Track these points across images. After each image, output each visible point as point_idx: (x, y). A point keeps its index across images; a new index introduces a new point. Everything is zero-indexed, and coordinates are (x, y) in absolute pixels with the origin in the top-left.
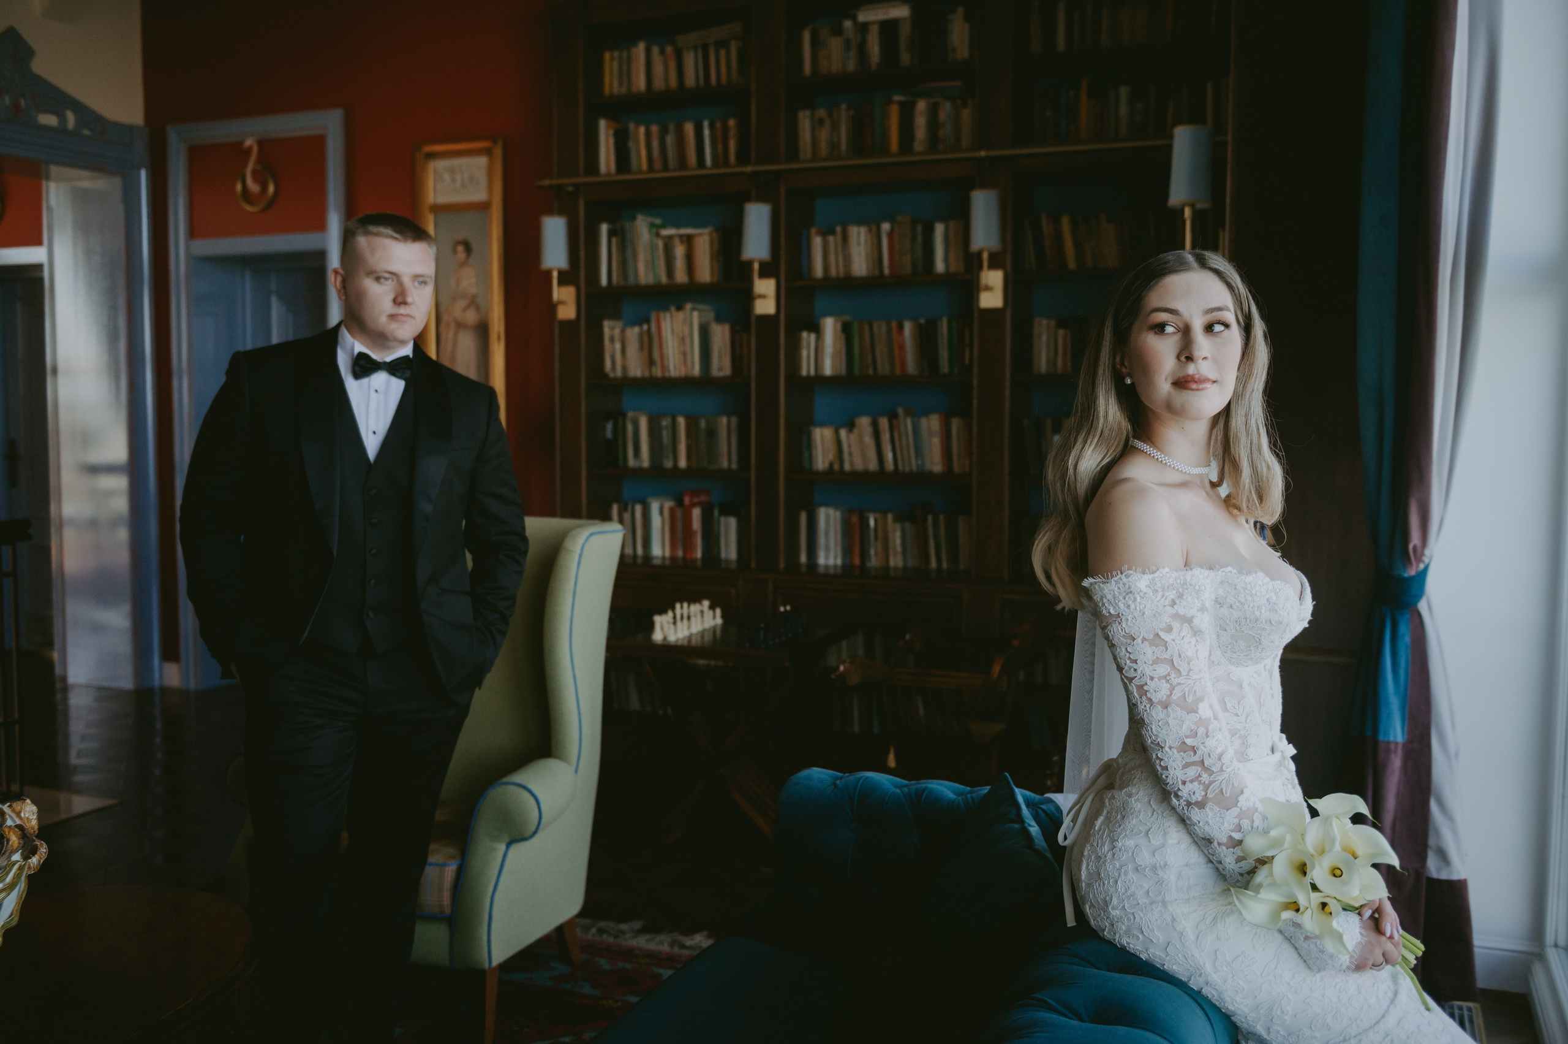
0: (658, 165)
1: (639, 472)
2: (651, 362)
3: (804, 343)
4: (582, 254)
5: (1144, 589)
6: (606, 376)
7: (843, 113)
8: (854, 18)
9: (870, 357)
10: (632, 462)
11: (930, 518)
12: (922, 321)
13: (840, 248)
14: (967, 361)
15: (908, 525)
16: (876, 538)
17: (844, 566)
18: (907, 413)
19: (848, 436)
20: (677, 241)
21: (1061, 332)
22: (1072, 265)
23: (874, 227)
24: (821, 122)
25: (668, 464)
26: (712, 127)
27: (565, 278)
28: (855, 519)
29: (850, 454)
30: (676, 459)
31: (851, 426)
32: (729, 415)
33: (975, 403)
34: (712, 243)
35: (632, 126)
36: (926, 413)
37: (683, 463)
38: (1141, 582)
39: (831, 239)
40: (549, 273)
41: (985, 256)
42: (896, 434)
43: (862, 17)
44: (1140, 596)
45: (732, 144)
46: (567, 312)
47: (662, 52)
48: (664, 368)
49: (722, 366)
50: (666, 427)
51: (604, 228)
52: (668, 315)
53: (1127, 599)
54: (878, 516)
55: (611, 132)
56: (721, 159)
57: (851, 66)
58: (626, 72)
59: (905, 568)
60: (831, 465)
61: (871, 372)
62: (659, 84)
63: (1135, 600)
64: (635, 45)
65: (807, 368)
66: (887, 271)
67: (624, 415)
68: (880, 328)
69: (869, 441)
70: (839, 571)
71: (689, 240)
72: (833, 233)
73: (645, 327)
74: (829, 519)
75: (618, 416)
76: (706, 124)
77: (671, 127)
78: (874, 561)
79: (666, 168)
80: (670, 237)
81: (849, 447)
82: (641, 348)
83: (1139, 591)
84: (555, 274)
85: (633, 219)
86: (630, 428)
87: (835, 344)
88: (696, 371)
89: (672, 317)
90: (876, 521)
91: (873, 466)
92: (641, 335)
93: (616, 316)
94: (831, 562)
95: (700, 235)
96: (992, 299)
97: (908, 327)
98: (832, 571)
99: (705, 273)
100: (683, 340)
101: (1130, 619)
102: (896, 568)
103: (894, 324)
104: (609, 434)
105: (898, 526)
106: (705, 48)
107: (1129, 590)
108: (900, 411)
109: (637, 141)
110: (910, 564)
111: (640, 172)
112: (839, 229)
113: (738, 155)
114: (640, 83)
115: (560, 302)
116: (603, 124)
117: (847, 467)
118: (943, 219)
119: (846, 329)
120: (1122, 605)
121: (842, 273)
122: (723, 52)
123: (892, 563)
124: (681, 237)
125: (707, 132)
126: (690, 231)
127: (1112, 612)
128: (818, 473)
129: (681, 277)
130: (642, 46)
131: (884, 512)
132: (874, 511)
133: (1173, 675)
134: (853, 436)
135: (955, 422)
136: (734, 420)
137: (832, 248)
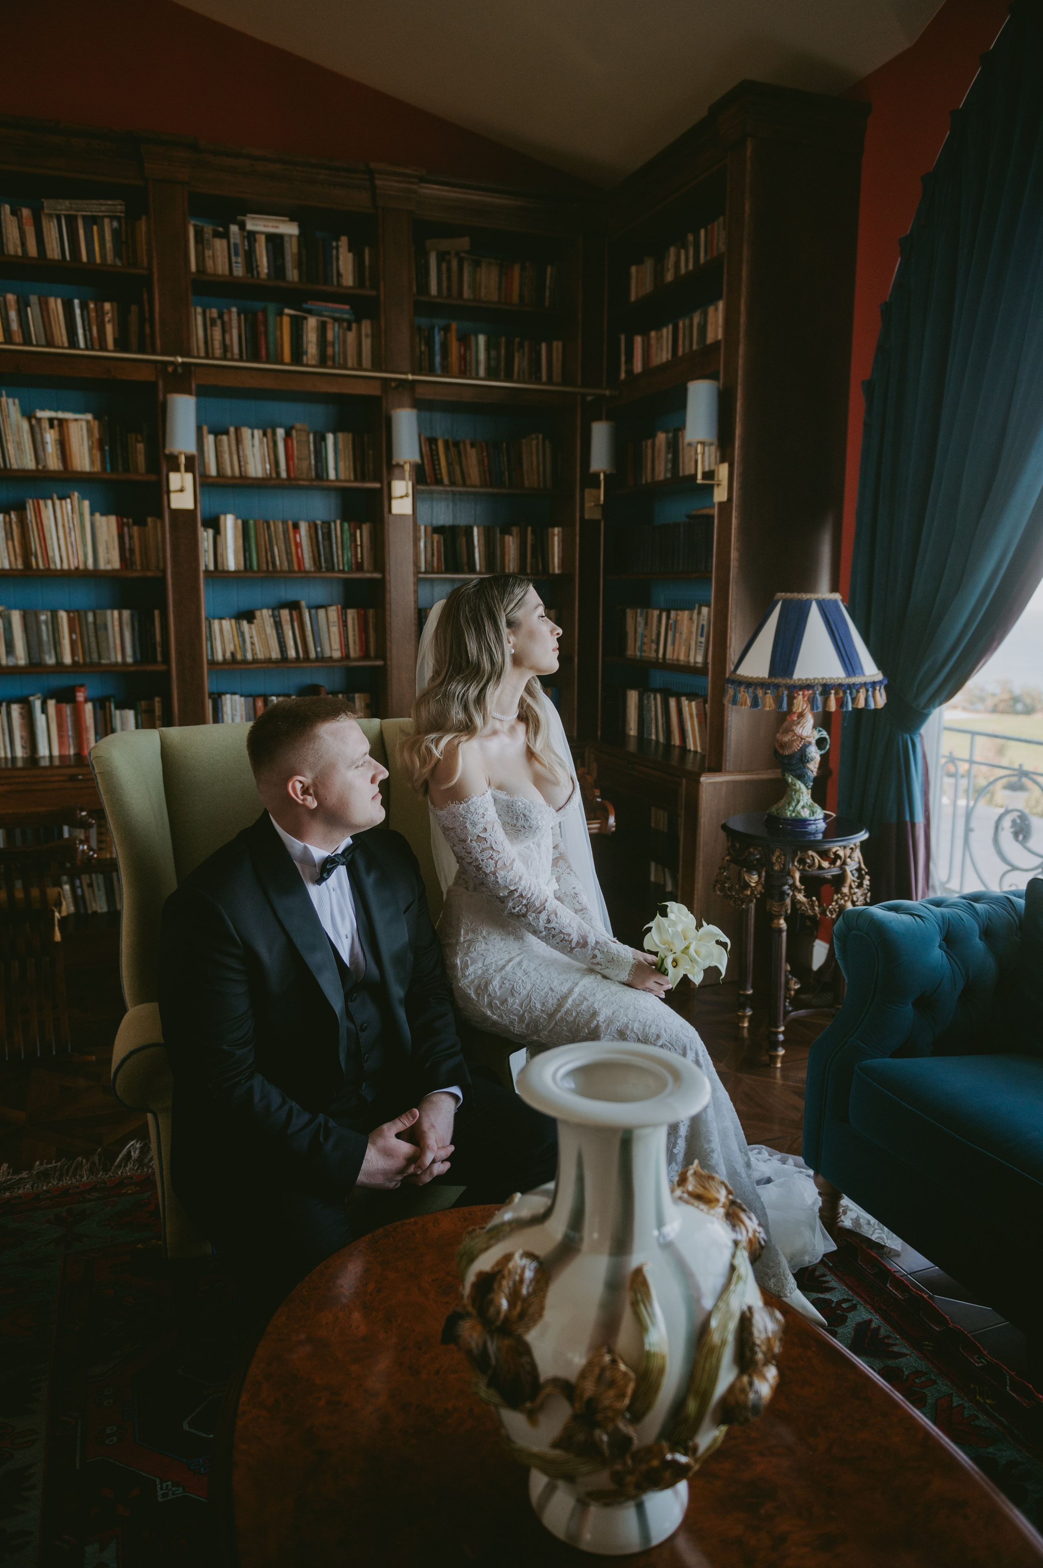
0: (18, 338)
1: (17, 670)
2: (27, 553)
3: (202, 540)
7: (234, 316)
8: (242, 226)
9: (269, 554)
10: (6, 659)
12: (319, 522)
13: (234, 448)
14: (359, 560)
19: (250, 628)
20: (46, 425)
21: (436, 537)
23: (269, 431)
24: (213, 322)
25: (50, 660)
26: (84, 307)
28: (258, 701)
29: (252, 644)
30: (58, 655)
31: (251, 618)
32: (120, 607)
34: (90, 431)
36: (324, 607)
37: (68, 660)
39: (225, 438)
41: (408, 468)
42: (296, 624)
43: (250, 226)
45: (109, 328)
47: (14, 213)
48: (47, 560)
49: (112, 558)
50: (46, 623)
52: (49, 502)
56: (98, 342)
57: (239, 271)
60: (233, 654)
61: (271, 568)
65: (205, 563)
66: (284, 475)
68: (278, 527)
69: (271, 631)
71: (61, 425)
72: (227, 433)
73: (16, 515)
74: (234, 706)
76: (76, 302)
77: (34, 299)
79: (27, 341)
80: (39, 420)
81: (251, 637)
82: (9, 536)
87: (237, 540)
88: (90, 565)
89: (55, 505)
91: (275, 654)
92: (8, 523)
95: (75, 420)
96: (402, 506)
97: (303, 527)
99: (83, 462)
100: (70, 530)
103: (290, 524)
106: (71, 221)
108: (303, 603)
112: (232, 430)
113: (116, 341)
118: (334, 433)
119: (244, 527)
121: (237, 473)
122: (95, 228)
124: (51, 420)
125: (78, 311)
126: (63, 415)
128: (218, 663)
129: (53, 463)
134: (253, 626)
135: (351, 613)
136: (126, 613)
137: (226, 448)
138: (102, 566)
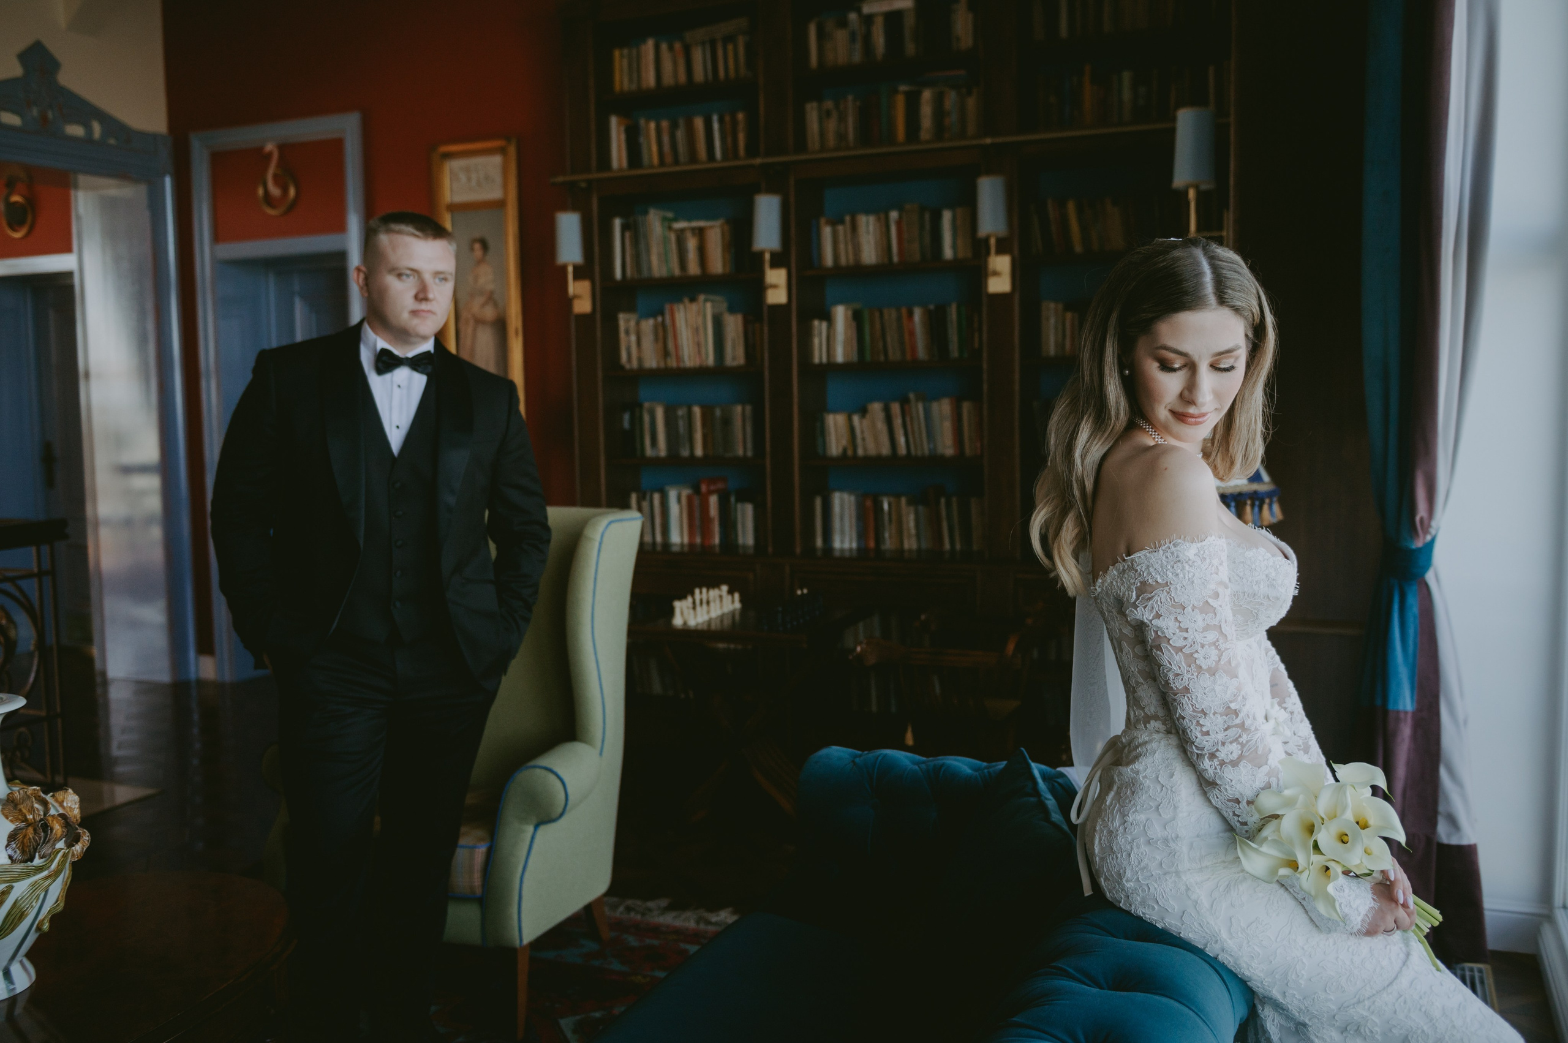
0: (669, 159)
1: (657, 462)
2: (666, 354)
3: (816, 332)
4: (596, 249)
5: (1192, 557)
6: (622, 368)
7: (850, 105)
8: (859, 10)
9: (880, 344)
10: (649, 452)
11: (943, 500)
12: (932, 307)
13: (849, 237)
14: (976, 345)
15: (921, 508)
16: (890, 521)
17: (859, 549)
18: (918, 399)
19: (861, 423)
20: (689, 234)
21: (1069, 315)
22: (1078, 249)
23: (882, 216)
24: (828, 113)
25: (685, 453)
26: (721, 121)
27: (580, 273)
28: (869, 503)
29: (863, 439)
30: (692, 448)
31: (863, 411)
32: (743, 403)
33: (985, 387)
34: (723, 235)
35: (642, 122)
36: (937, 398)
37: (699, 452)
38: (1190, 551)
39: (840, 228)
40: (564, 268)
41: (993, 241)
42: (908, 419)
43: (866, 9)
44: (1189, 565)
46: (583, 306)
47: (671, 48)
48: (679, 358)
49: (735, 355)
50: (682, 417)
51: (617, 223)
52: (681, 307)
53: (1175, 568)
54: (892, 499)
55: (622, 129)
56: (730, 151)
57: (857, 58)
58: (636, 68)
59: (919, 550)
60: (845, 450)
61: (882, 358)
62: (668, 80)
63: (1183, 569)
64: (644, 41)
65: (819, 355)
66: (896, 259)
67: (640, 406)
68: (890, 314)
69: (881, 426)
70: (855, 554)
71: (700, 233)
72: (842, 222)
73: (660, 319)
74: (843, 504)
75: (635, 407)
76: (715, 118)
77: (681, 122)
78: (889, 544)
79: (676, 162)
80: (682, 230)
81: (862, 432)
82: (656, 339)
83: (1187, 559)
84: (570, 269)
85: (646, 213)
86: (646, 418)
87: (846, 333)
88: (711, 361)
89: (685, 308)
90: (890, 505)
91: (886, 451)
92: (656, 327)
93: (631, 309)
94: (846, 546)
95: (711, 227)
96: (999, 284)
97: (918, 313)
98: (847, 554)
99: (717, 264)
100: (696, 331)
101: (1179, 588)
102: (910, 551)
103: (904, 311)
104: (626, 424)
105: (912, 509)
106: (713, 43)
107: (1178, 559)
108: (912, 396)
109: (648, 137)
110: (924, 546)
111: (652, 166)
112: (848, 219)
113: (748, 147)
114: (650, 79)
115: (576, 297)
116: (614, 121)
117: (860, 452)
118: (951, 206)
119: (857, 317)
120: (1171, 574)
121: (851, 261)
122: (730, 47)
123: (906, 546)
124: (693, 229)
125: (716, 126)
126: (701, 224)
127: (1160, 580)
128: (832, 459)
129: (693, 269)
130: (650, 43)
131: (898, 496)
132: (886, 494)
133: (1221, 641)
134: (866, 422)
135: (966, 406)
136: (748, 408)
137: (841, 238)
138: (729, 361)
